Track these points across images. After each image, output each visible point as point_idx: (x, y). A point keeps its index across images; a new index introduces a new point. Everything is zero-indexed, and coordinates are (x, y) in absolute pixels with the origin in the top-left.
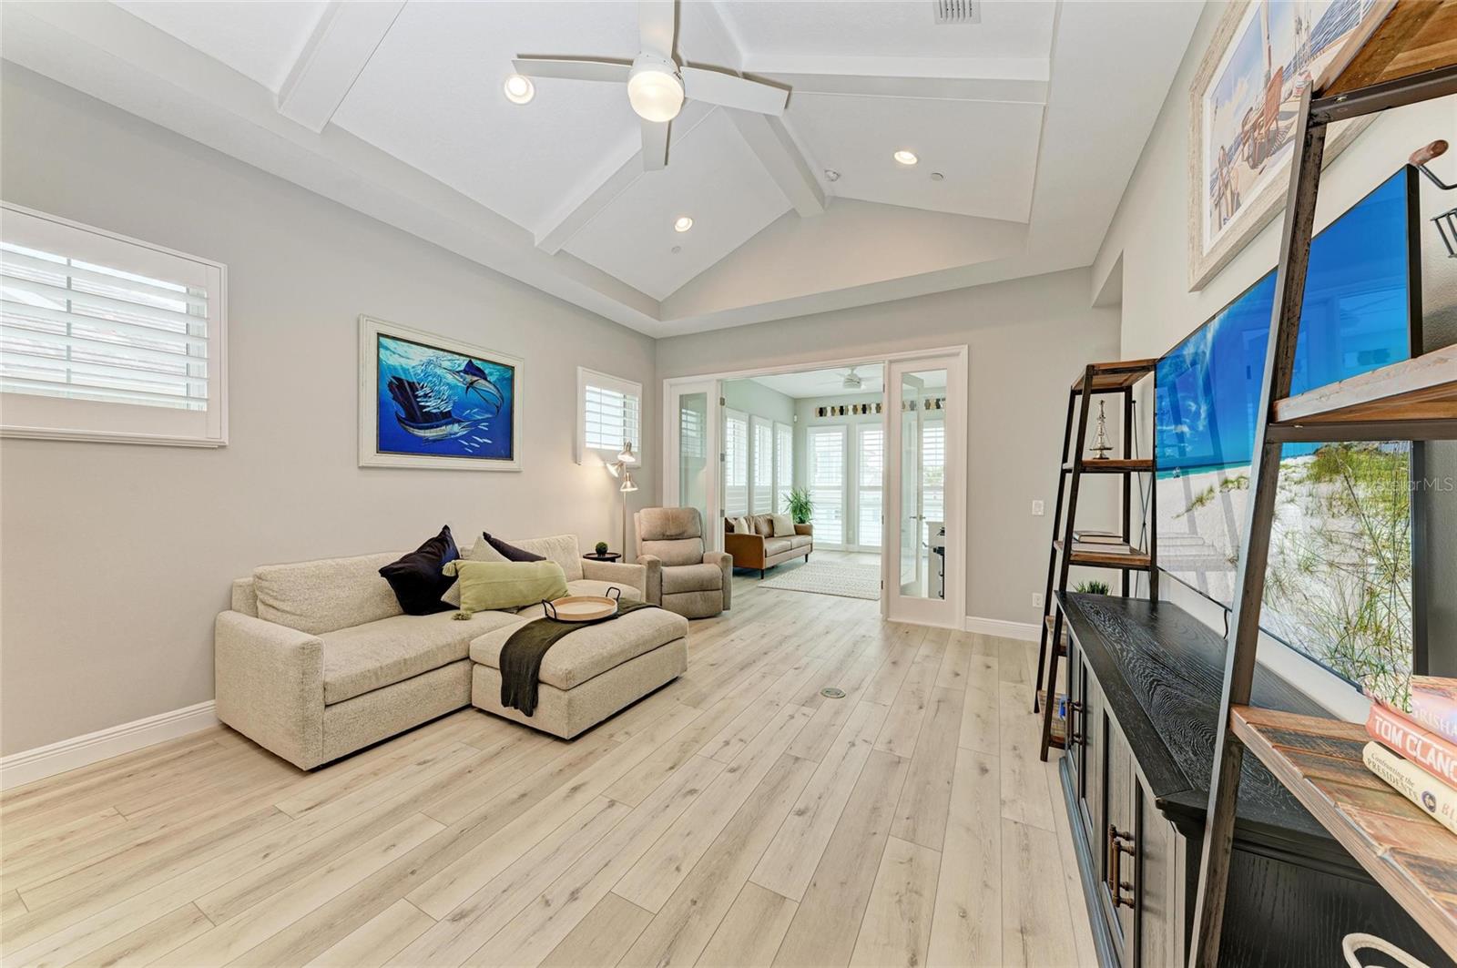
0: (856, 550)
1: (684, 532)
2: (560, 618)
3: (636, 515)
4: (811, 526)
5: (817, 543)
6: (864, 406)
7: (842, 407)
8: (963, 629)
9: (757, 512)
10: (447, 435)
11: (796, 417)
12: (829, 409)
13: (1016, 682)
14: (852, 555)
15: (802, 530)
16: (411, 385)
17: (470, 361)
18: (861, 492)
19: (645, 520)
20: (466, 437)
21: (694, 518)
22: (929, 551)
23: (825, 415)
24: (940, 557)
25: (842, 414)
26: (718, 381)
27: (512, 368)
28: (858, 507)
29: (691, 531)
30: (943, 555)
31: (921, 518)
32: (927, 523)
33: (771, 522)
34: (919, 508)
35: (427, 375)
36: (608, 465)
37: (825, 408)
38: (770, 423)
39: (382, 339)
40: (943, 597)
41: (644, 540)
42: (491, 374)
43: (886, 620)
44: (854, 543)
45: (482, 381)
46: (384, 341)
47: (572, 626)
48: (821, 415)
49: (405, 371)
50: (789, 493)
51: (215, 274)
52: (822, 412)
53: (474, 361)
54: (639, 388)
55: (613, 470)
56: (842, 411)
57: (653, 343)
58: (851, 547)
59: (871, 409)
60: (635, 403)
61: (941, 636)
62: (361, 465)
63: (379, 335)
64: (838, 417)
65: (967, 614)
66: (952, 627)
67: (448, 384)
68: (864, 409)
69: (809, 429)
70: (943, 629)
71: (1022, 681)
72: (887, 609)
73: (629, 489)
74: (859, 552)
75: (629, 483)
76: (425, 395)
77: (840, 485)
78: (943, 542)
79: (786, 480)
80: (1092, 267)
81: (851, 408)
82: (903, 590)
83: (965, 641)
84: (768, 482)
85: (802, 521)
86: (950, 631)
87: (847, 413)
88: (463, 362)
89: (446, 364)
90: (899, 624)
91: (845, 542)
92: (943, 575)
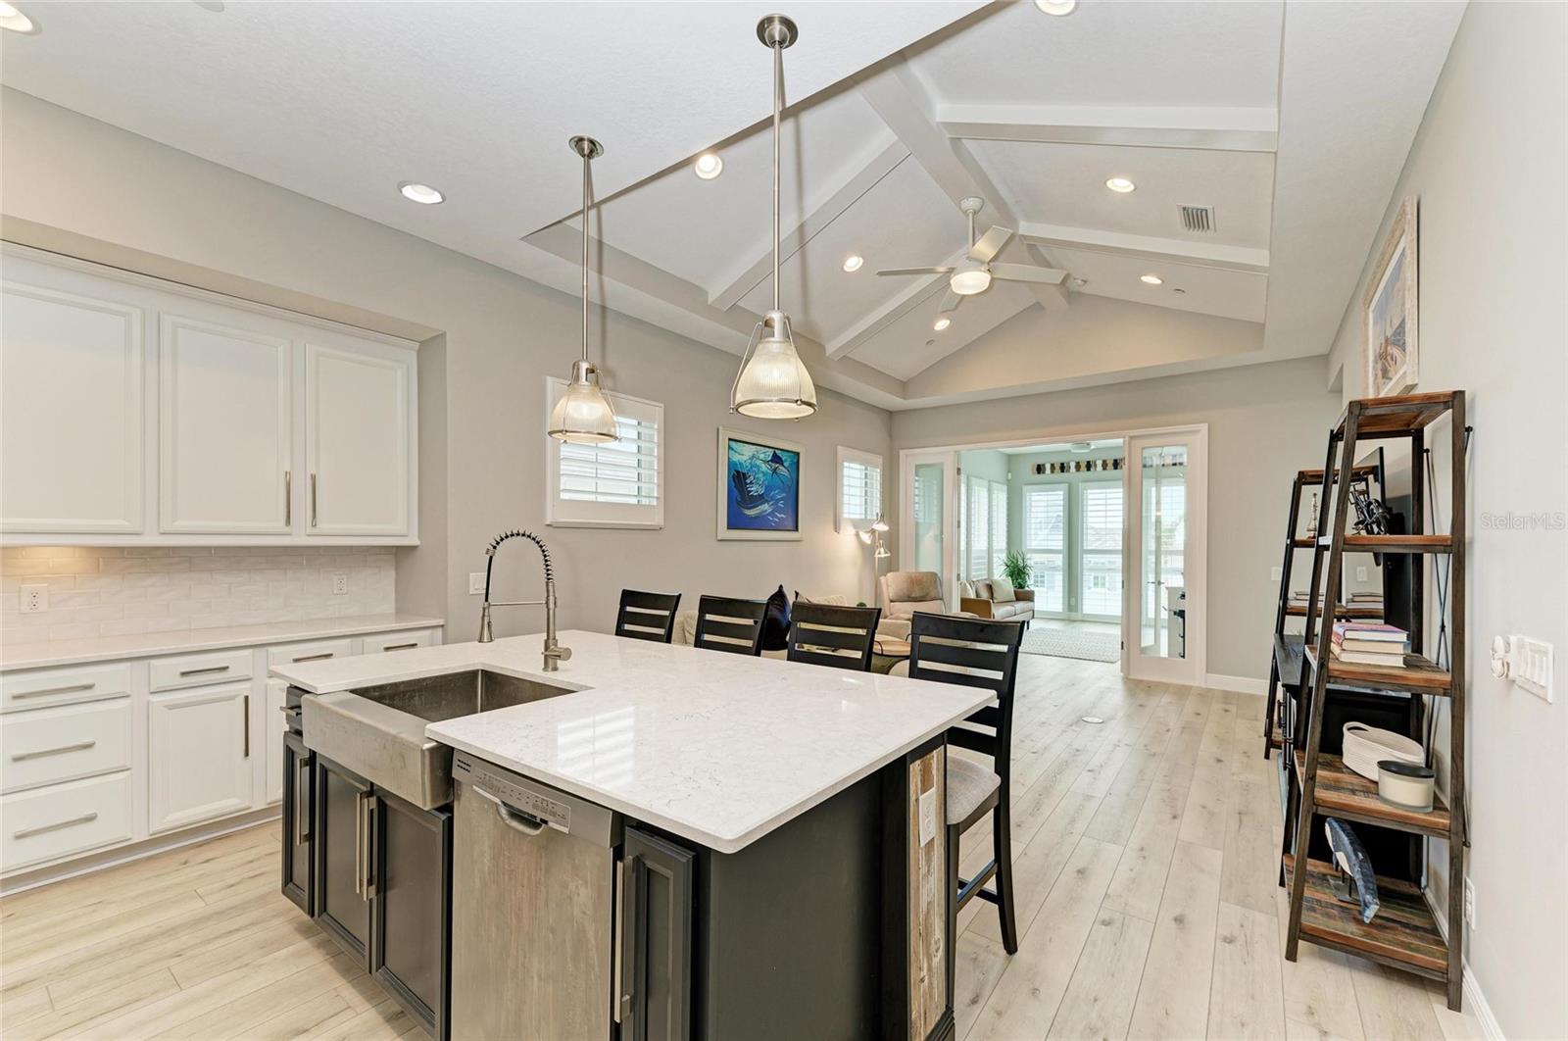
0: (1080, 618)
1: (927, 594)
2: (885, 653)
3: (883, 579)
4: (1032, 593)
5: (1038, 611)
6: (1088, 462)
7: (1062, 464)
8: (1204, 687)
9: (975, 577)
10: (760, 513)
11: (1010, 474)
12: (1048, 466)
13: (1253, 720)
14: (1075, 624)
15: (1023, 595)
16: (744, 474)
17: (775, 452)
18: (1085, 556)
19: (891, 584)
20: (772, 514)
21: (935, 581)
22: (1169, 614)
23: (1044, 473)
24: (1181, 620)
25: (1062, 471)
26: (956, 452)
27: (798, 454)
28: (1082, 572)
29: (933, 594)
30: (1183, 618)
31: (1159, 583)
32: (1167, 588)
33: (990, 588)
34: (1157, 573)
35: (752, 466)
36: (861, 533)
37: (1044, 465)
38: (986, 483)
39: (731, 442)
40: (1183, 657)
41: (892, 601)
42: (786, 460)
43: (1127, 680)
44: (1076, 611)
45: (781, 467)
46: (733, 444)
47: (897, 659)
48: (1039, 473)
49: (741, 464)
50: (1004, 556)
51: (658, 410)
52: (1040, 469)
53: (778, 452)
54: (880, 460)
55: (866, 538)
56: (1063, 468)
57: (890, 415)
58: (1073, 615)
59: (1096, 466)
60: (876, 474)
61: (1182, 692)
62: (719, 538)
63: (730, 439)
64: (1058, 475)
65: (1207, 672)
66: (1192, 684)
67: (763, 472)
68: (1089, 466)
69: (1025, 488)
70: (1183, 686)
71: (1256, 720)
72: (1126, 667)
73: (883, 555)
74: (1083, 621)
75: (882, 550)
76: (751, 483)
77: (1061, 548)
78: (1184, 605)
79: (1001, 542)
80: (1328, 355)
81: (1073, 465)
82: (1143, 650)
83: (1205, 695)
84: (984, 546)
85: (1021, 587)
86: (1191, 687)
87: (1068, 471)
88: (770, 452)
89: (762, 456)
90: (1140, 682)
91: (1066, 610)
92: (1184, 637)
